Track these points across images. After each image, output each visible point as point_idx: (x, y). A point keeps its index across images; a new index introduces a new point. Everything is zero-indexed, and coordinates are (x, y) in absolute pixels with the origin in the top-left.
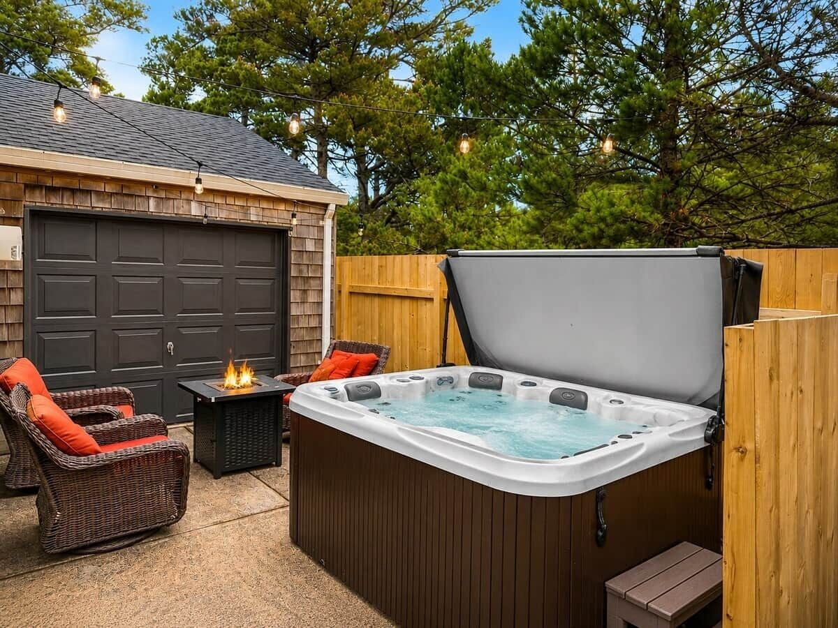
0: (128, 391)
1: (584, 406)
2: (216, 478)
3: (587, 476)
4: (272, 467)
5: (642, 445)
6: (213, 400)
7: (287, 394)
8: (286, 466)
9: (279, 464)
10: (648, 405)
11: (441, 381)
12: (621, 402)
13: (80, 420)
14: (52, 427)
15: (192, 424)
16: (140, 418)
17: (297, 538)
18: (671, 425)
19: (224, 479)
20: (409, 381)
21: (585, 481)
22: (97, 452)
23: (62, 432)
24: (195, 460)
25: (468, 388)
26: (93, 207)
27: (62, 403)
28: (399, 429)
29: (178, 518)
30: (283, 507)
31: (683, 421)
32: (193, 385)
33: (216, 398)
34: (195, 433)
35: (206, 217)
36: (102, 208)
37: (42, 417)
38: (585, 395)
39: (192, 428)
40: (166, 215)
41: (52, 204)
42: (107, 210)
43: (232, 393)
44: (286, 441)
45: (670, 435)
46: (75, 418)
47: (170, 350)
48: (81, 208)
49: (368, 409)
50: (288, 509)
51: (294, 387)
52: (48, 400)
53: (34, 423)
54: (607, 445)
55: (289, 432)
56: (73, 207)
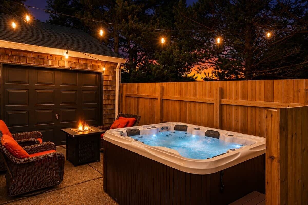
0: (40, 133)
1: (218, 137)
2: (75, 166)
3: (217, 166)
4: (96, 162)
5: (239, 153)
6: (74, 136)
7: (102, 134)
8: (102, 161)
9: (99, 161)
10: (243, 137)
11: (163, 128)
12: (233, 136)
13: (22, 144)
14: (11, 147)
15: (66, 145)
16: (45, 143)
17: (106, 190)
18: (251, 145)
19: (78, 167)
20: (150, 128)
21: (216, 168)
22: (28, 157)
23: (15, 149)
24: (67, 159)
25: (174, 131)
26: (27, 63)
27: (15, 138)
28: (145, 147)
29: (60, 182)
30: (100, 178)
31: (256, 143)
32: (66, 130)
33: (75, 135)
34: (67, 149)
35: (71, 67)
36: (31, 64)
37: (7, 143)
38: (219, 133)
39: (66, 147)
40: (56, 67)
41: (11, 62)
42: (33, 64)
43: (81, 133)
44: (102, 152)
45: (250, 149)
46: (20, 144)
47: (57, 117)
48: (23, 64)
49: (134, 139)
50: (103, 178)
51: (105, 131)
52: (10, 137)
53: (3, 145)
54: (225, 153)
55: (103, 148)
56: (20, 63)
